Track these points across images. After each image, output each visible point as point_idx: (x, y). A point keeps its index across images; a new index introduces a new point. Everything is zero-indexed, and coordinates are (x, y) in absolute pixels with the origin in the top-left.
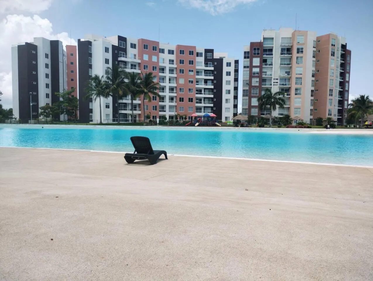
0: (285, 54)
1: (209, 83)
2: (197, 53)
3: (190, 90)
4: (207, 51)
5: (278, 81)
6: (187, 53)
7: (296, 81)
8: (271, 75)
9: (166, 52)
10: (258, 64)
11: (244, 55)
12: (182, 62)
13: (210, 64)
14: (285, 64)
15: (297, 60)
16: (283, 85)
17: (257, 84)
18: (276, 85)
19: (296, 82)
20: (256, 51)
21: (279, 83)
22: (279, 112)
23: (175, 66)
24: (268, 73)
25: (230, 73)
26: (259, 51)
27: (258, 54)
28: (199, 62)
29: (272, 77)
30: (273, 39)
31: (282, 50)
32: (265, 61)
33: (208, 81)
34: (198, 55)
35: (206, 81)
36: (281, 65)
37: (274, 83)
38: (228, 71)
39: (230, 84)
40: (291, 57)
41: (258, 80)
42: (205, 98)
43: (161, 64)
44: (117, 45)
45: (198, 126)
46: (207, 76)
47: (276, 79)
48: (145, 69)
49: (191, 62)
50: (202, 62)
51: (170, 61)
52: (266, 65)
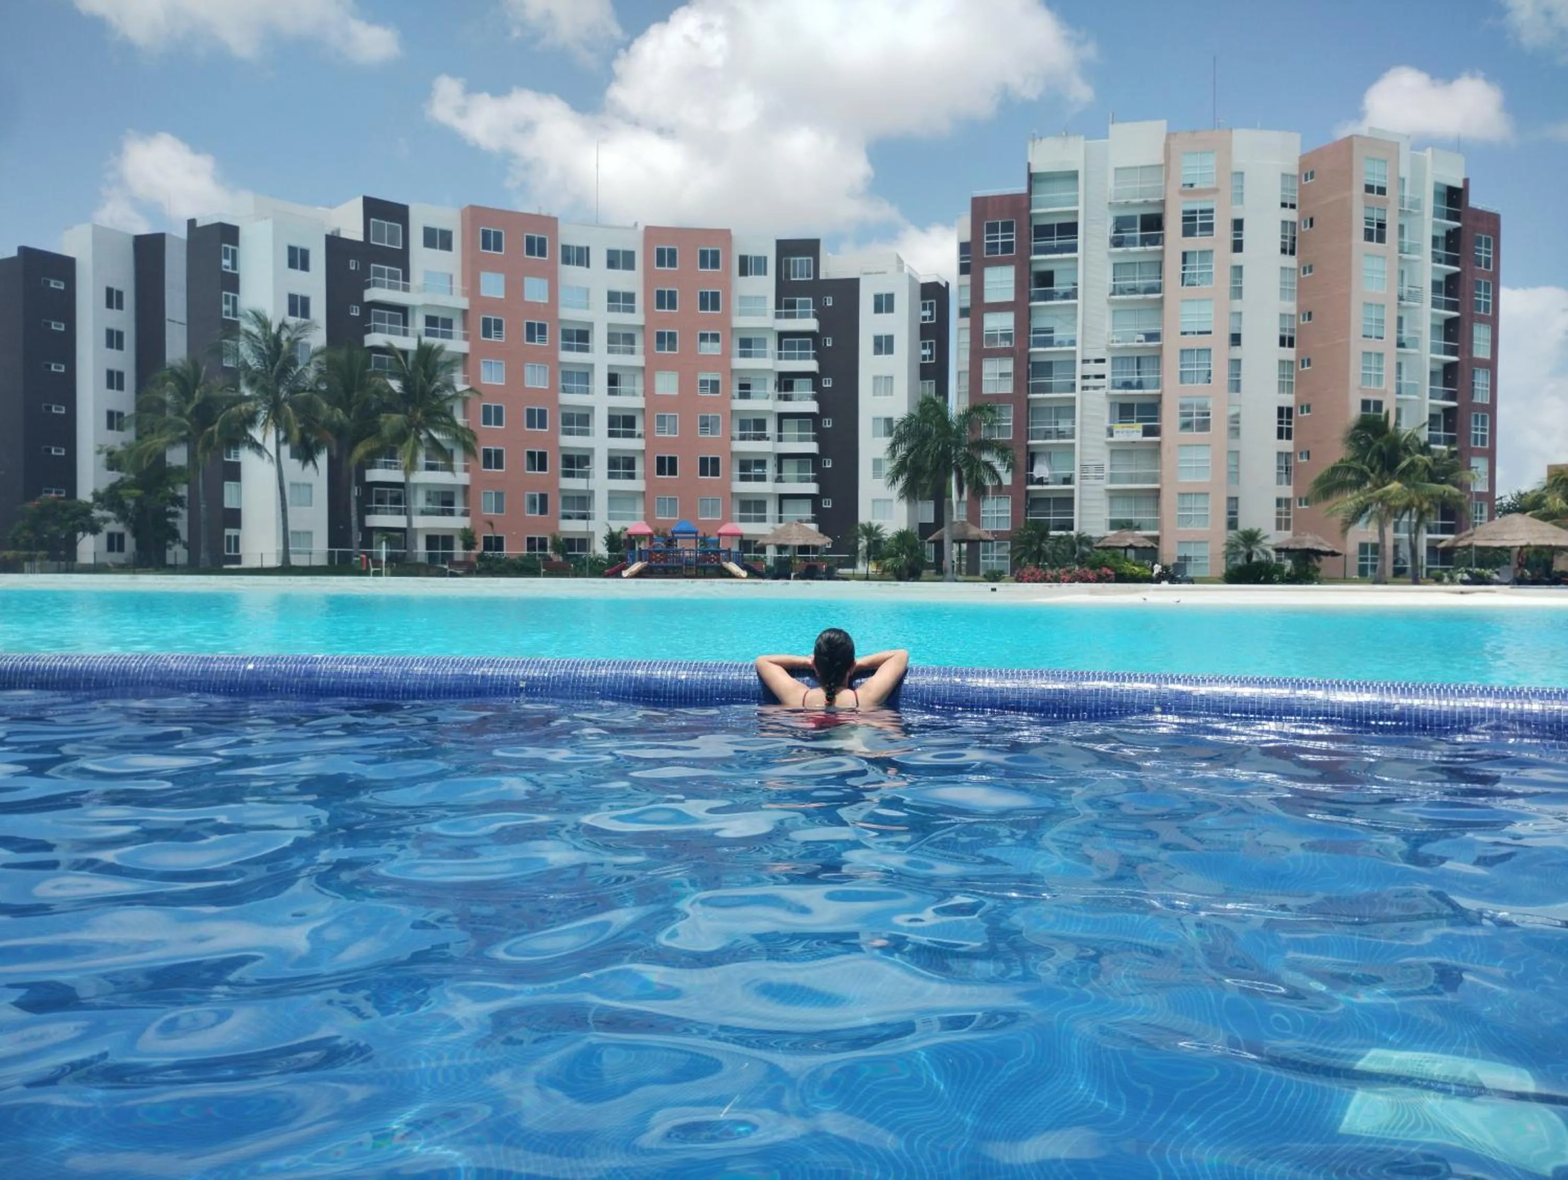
0: (1134, 245)
1: (803, 388)
2: (743, 260)
3: (705, 423)
4: (786, 248)
5: (1105, 369)
6: (688, 260)
7: (1182, 366)
8: (1073, 343)
9: (598, 258)
10: (1010, 297)
11: (962, 259)
12: (665, 299)
13: (805, 305)
14: (1134, 290)
15: (1184, 269)
16: (1127, 385)
17: (1007, 388)
18: (1096, 388)
19: (1182, 373)
20: (997, 238)
21: (1109, 376)
22: (1111, 513)
23: (637, 318)
24: (1057, 335)
25: (890, 339)
26: (1011, 237)
27: (1007, 247)
28: (750, 298)
29: (1074, 352)
30: (1073, 176)
31: (1121, 224)
32: (1046, 279)
33: (797, 382)
34: (746, 266)
35: (786, 382)
36: (1113, 294)
37: (1085, 377)
38: (884, 332)
39: (889, 391)
40: (1162, 252)
41: (1008, 366)
42: (781, 458)
43: (570, 314)
44: (360, 237)
46: (789, 357)
47: (1097, 361)
48: (487, 333)
49: (710, 301)
50: (765, 298)
51: (613, 297)
52: (1049, 296)
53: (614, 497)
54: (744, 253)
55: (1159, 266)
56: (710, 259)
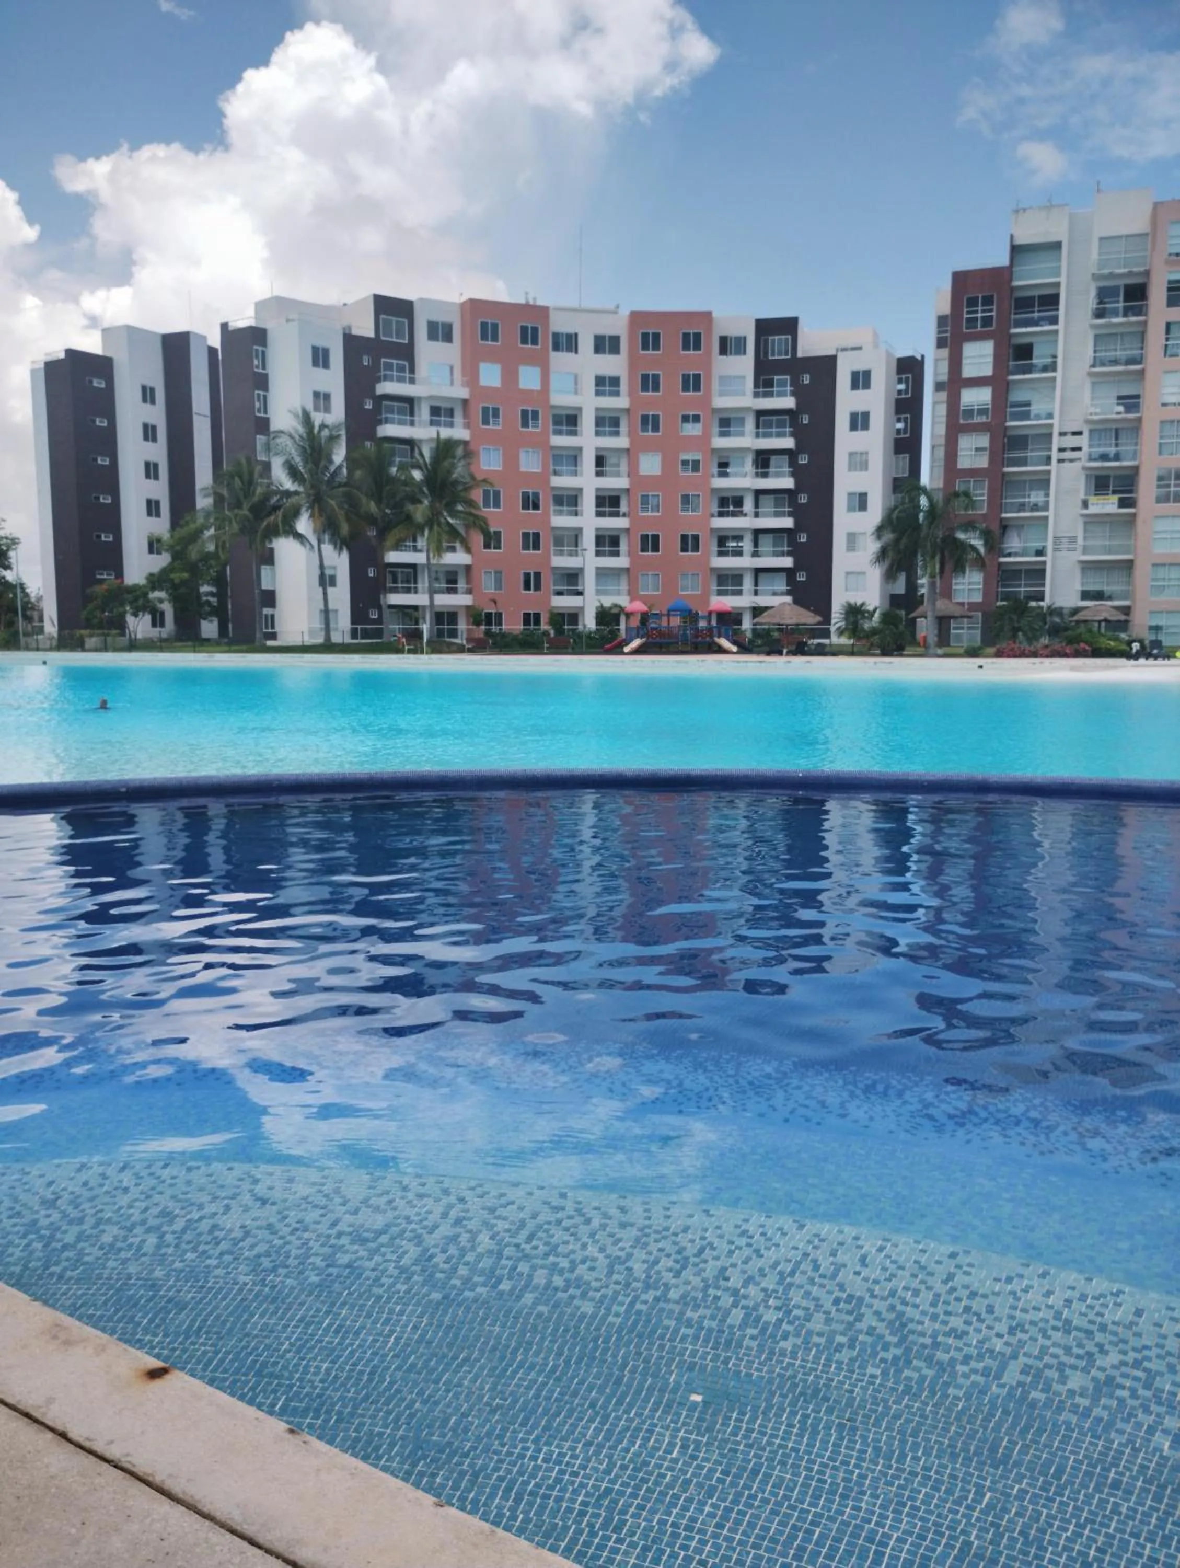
0: (1117, 315)
1: (780, 465)
2: (724, 341)
3: (686, 499)
4: (765, 327)
5: (1083, 441)
6: (671, 341)
7: (1161, 437)
8: (1050, 416)
9: (586, 344)
10: (988, 371)
11: (939, 332)
12: (649, 382)
13: (782, 384)
14: (1115, 362)
15: (1167, 339)
16: (1104, 457)
17: (983, 462)
18: (1071, 461)
19: (1160, 444)
20: (977, 312)
21: (1085, 449)
22: (1083, 584)
23: (621, 402)
24: (1034, 409)
25: (866, 415)
26: (991, 310)
27: (987, 321)
28: (729, 377)
29: (1051, 426)
30: (1057, 246)
31: (1104, 294)
32: (1024, 352)
33: (774, 459)
34: (727, 346)
35: (763, 460)
36: (1093, 366)
37: (1061, 450)
38: (860, 408)
39: (864, 466)
40: (1145, 323)
41: (984, 441)
42: (757, 533)
43: (561, 398)
44: (371, 334)
45: (638, 651)
46: (767, 435)
47: (1074, 434)
48: (486, 421)
49: (693, 382)
50: (744, 377)
51: (600, 381)
52: (1029, 369)
53: (601, 573)
54: (724, 334)
55: (1142, 335)
56: (692, 341)
